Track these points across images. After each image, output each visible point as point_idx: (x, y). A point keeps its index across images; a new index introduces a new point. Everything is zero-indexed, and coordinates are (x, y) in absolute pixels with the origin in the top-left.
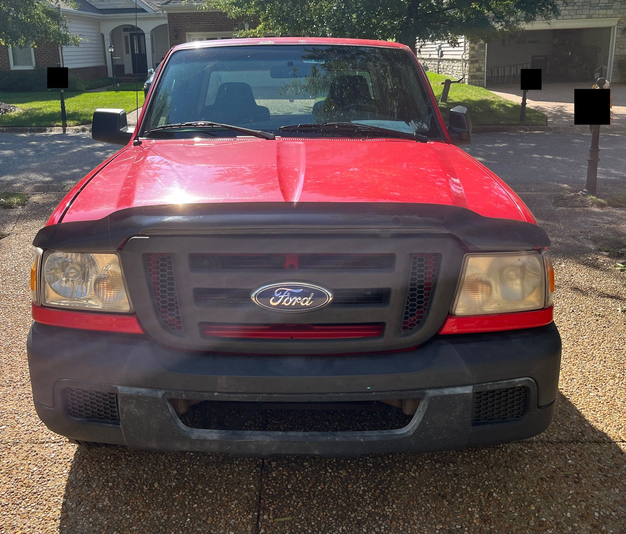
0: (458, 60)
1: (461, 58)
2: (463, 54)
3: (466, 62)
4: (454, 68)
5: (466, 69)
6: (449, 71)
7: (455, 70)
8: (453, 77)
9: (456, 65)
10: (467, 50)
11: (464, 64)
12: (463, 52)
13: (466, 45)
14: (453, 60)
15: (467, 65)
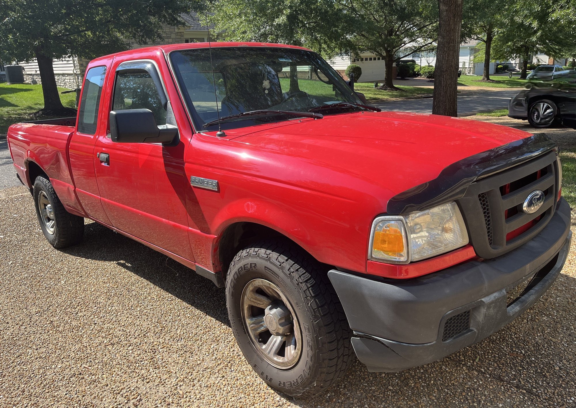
0: (69, 75)
1: (72, 73)
2: (74, 70)
3: (78, 75)
4: (66, 81)
5: (79, 81)
6: (61, 83)
7: (67, 82)
8: (67, 87)
9: (67, 78)
10: (77, 66)
11: (76, 77)
12: (73, 68)
13: (75, 62)
14: (63, 75)
15: (80, 78)
